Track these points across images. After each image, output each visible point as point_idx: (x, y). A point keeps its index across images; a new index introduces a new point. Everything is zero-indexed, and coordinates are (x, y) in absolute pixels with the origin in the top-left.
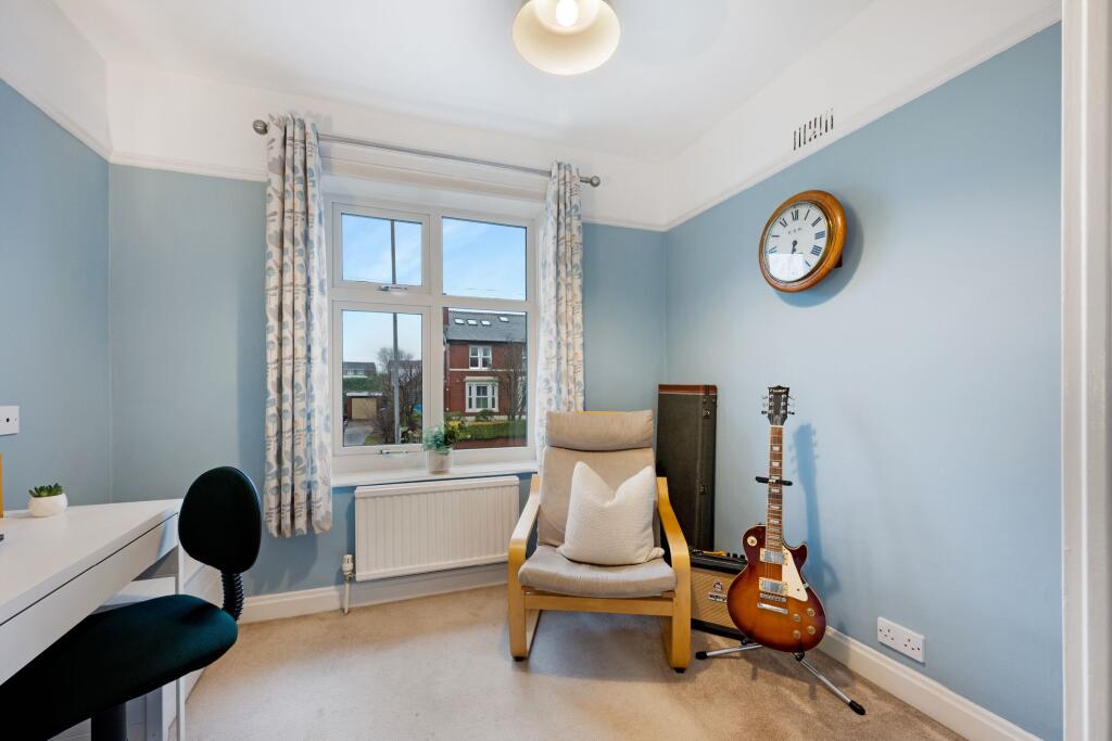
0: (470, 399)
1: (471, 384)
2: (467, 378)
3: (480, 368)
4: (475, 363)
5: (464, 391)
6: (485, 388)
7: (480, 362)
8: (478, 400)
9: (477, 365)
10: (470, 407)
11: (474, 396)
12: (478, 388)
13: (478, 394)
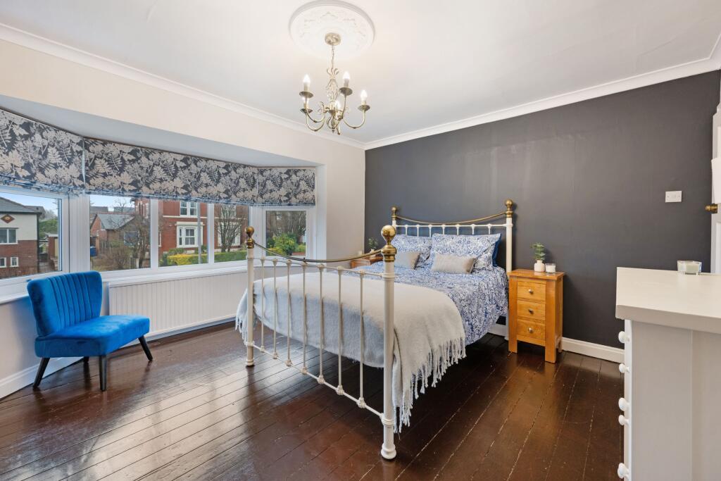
0: (181, 239)
1: (181, 228)
2: (178, 223)
3: (188, 216)
4: (184, 212)
5: (175, 232)
6: (192, 232)
7: (189, 212)
8: (187, 239)
9: (186, 214)
10: (181, 243)
11: (184, 236)
12: (187, 231)
13: (187, 234)
